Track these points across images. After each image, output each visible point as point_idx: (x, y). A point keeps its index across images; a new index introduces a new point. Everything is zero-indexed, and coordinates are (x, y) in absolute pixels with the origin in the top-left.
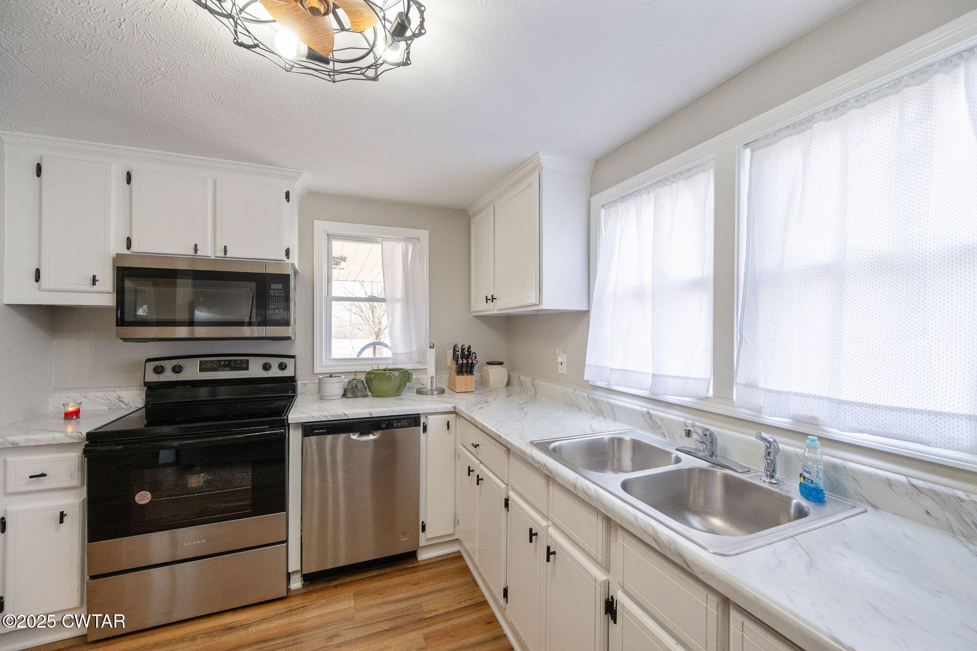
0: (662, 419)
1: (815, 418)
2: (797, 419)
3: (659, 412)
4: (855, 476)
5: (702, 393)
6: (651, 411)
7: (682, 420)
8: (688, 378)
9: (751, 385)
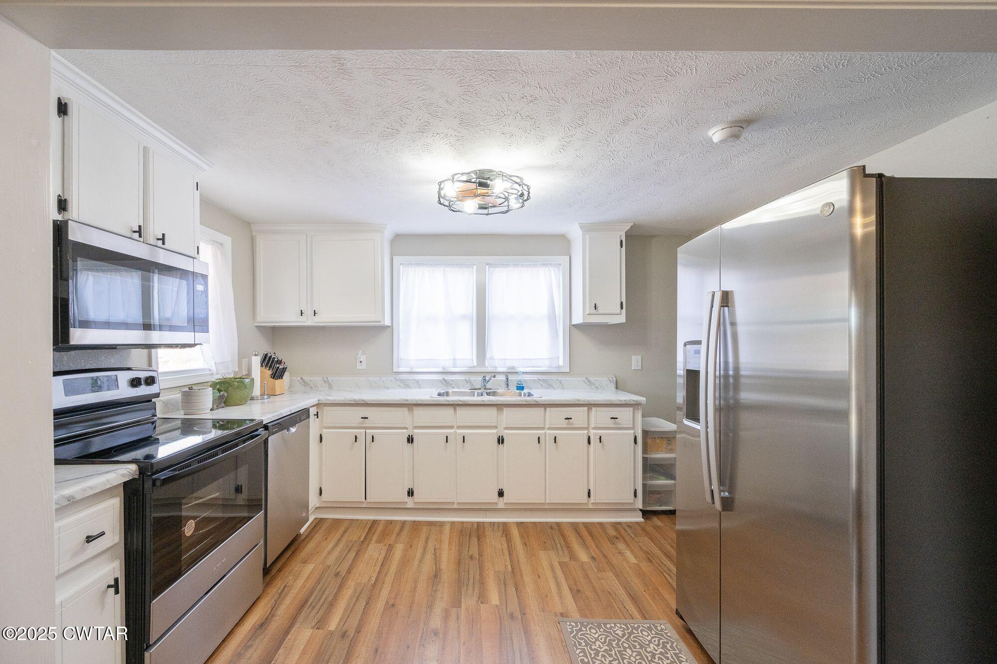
0: (452, 381)
1: (514, 366)
2: (509, 368)
3: (449, 378)
4: (526, 381)
5: (471, 365)
6: (445, 378)
7: (463, 378)
8: (464, 359)
9: (492, 358)
